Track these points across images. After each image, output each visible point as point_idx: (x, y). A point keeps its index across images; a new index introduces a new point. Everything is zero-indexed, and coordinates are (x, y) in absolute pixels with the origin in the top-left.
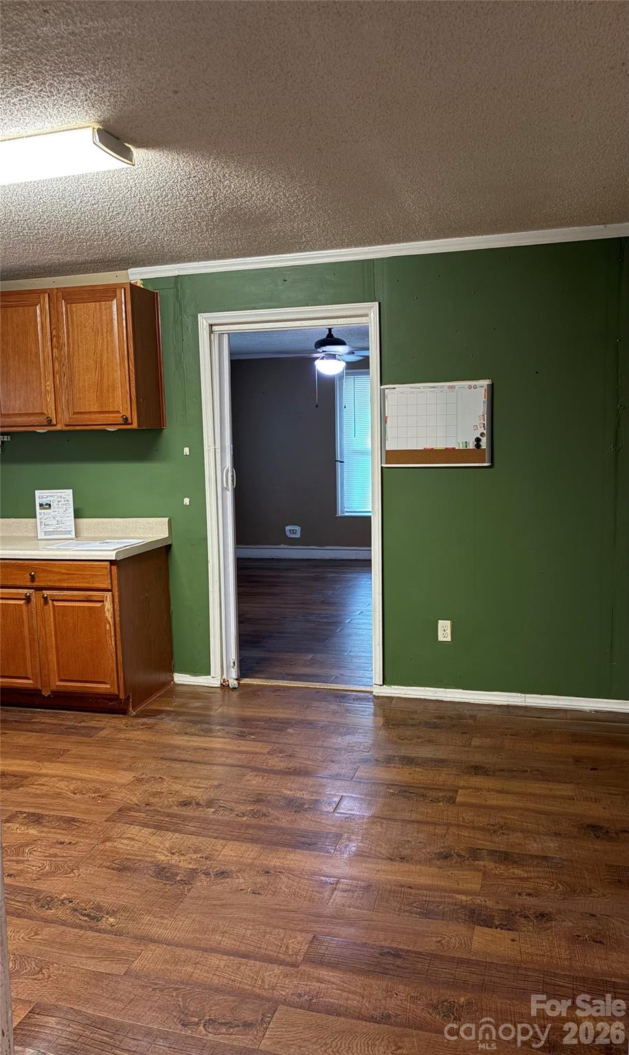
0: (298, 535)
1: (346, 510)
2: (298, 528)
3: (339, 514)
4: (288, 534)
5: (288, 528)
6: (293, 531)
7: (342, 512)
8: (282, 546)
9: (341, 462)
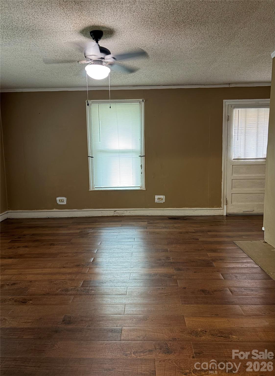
0: (65, 203)
1: (96, 187)
2: (65, 199)
3: (91, 189)
4: (58, 202)
5: (58, 199)
6: (62, 200)
7: (93, 188)
8: (55, 210)
9: (91, 157)
